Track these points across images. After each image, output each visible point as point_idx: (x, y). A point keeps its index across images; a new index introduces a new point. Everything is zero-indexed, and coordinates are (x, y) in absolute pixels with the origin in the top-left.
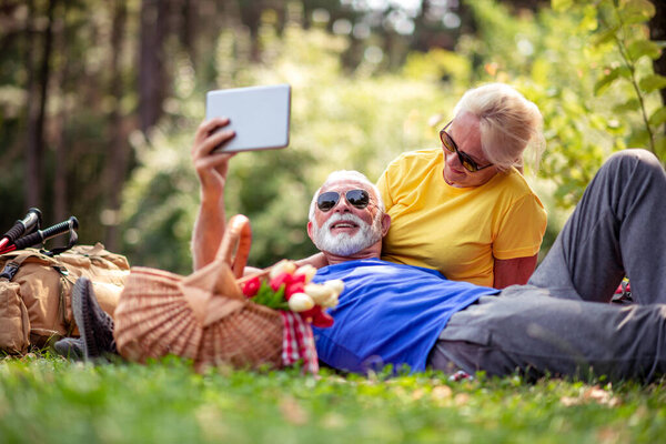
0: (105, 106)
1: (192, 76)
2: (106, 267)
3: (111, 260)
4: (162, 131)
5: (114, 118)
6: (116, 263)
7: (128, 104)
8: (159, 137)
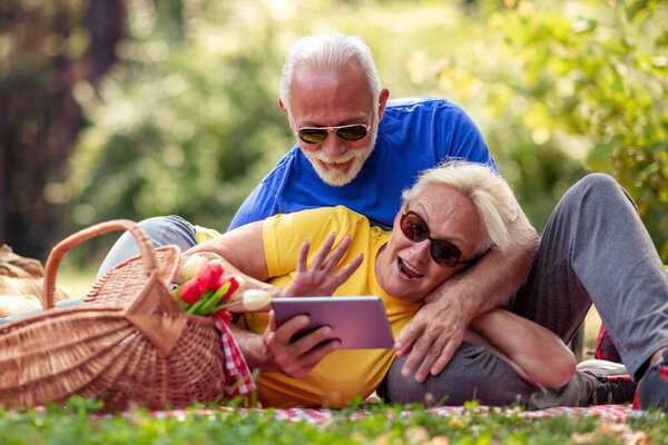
0: (48, 47)
1: (152, 9)
2: (13, 275)
3: (21, 266)
4: (116, 80)
5: (61, 63)
6: (27, 270)
7: (78, 44)
8: (111, 88)
